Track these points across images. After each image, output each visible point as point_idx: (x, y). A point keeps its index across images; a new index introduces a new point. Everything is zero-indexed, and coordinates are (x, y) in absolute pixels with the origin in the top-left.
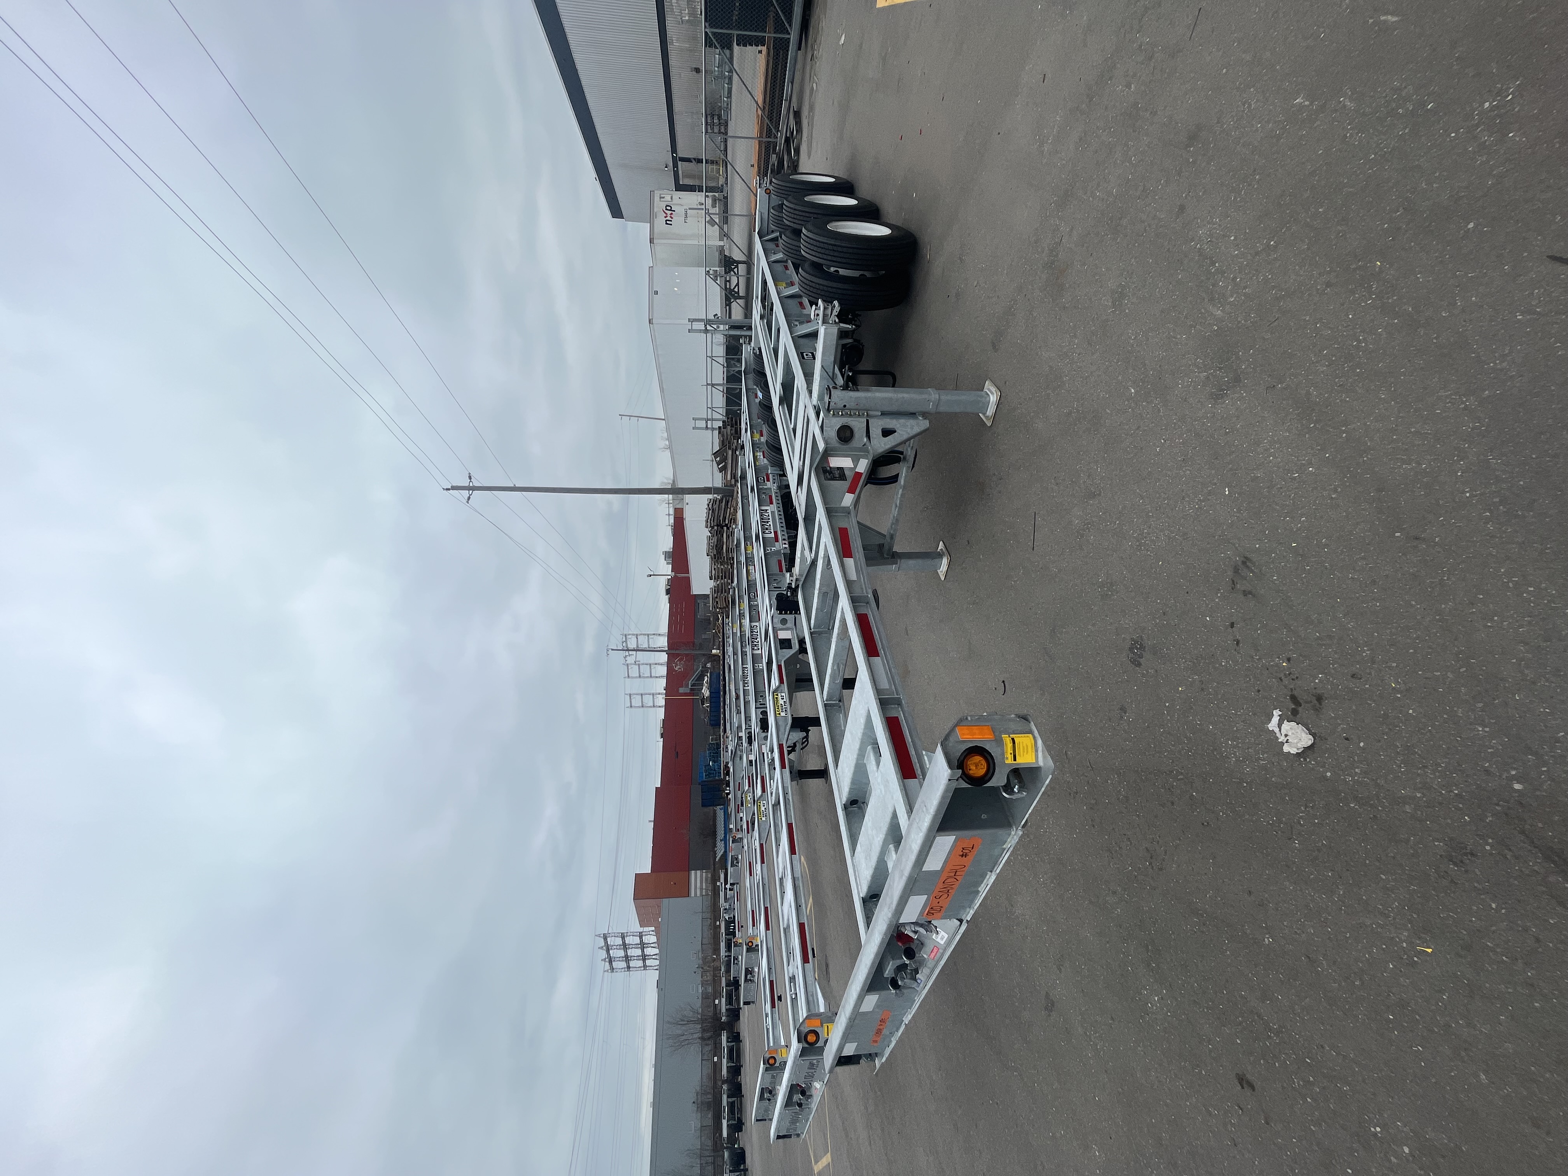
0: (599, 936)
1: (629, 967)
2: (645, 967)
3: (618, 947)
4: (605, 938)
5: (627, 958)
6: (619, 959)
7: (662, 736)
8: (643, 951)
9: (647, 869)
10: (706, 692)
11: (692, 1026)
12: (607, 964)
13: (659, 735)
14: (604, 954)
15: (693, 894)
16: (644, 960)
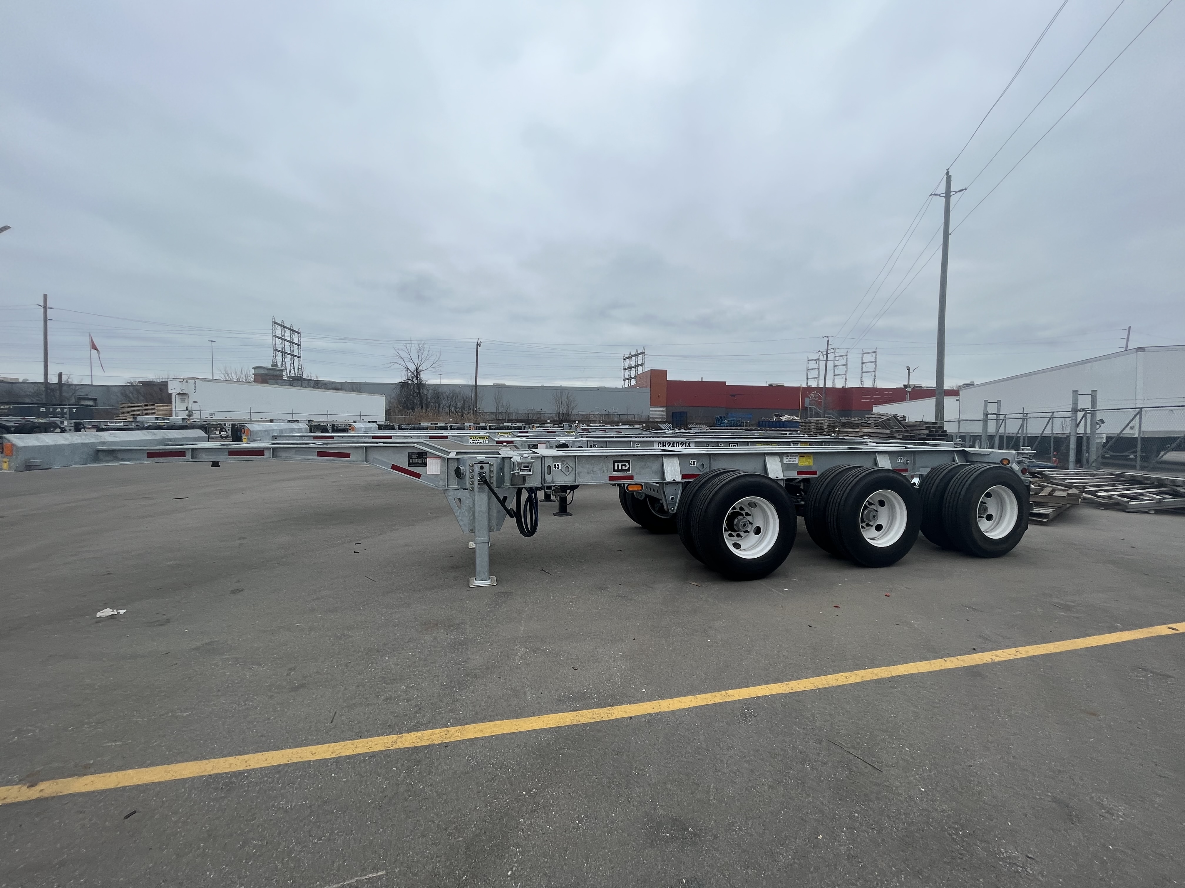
0: (644, 349)
1: (625, 369)
2: (625, 380)
3: (637, 362)
4: (643, 353)
5: (630, 368)
6: (630, 363)
7: (770, 385)
8: (633, 378)
9: (670, 378)
10: (785, 418)
11: (566, 407)
12: (628, 356)
13: (770, 383)
14: (633, 353)
15: (651, 409)
16: (628, 379)
